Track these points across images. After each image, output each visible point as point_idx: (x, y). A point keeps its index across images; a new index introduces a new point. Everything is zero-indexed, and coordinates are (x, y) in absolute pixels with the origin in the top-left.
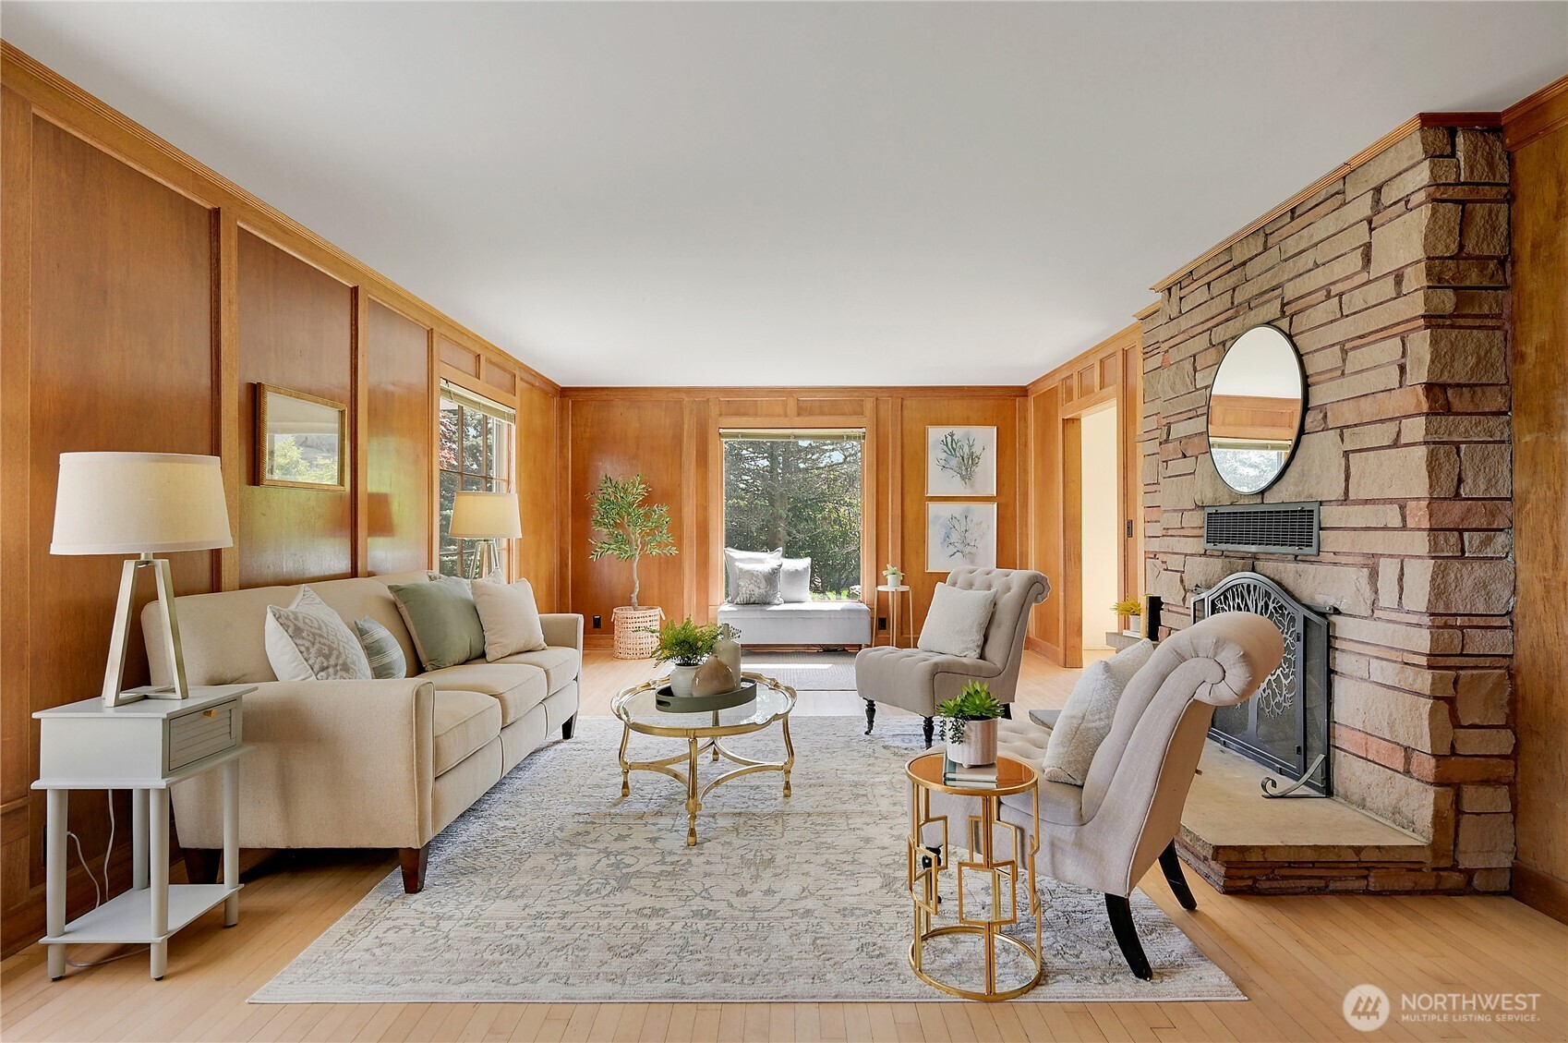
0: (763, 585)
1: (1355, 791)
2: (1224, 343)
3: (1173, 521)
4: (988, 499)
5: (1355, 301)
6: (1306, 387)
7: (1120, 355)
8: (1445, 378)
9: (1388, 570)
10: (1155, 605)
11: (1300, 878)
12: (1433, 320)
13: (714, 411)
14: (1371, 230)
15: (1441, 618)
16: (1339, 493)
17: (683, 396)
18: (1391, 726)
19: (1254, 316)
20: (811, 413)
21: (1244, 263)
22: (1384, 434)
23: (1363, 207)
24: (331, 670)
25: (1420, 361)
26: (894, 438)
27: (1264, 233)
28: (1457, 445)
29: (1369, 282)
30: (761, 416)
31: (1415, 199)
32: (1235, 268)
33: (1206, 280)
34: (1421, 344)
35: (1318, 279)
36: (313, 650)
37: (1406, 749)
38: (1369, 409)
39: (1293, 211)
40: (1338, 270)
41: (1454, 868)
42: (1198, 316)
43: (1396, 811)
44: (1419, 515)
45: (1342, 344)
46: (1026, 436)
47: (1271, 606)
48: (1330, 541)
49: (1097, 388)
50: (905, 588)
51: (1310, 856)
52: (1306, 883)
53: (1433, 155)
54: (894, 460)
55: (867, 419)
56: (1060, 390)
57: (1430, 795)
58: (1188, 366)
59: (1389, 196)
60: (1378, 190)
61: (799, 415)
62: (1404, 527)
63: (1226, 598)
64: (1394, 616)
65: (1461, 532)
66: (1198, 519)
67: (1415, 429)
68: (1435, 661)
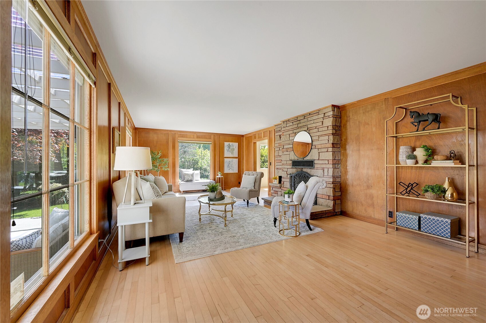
0: (191, 177)
1: (320, 203)
2: (296, 133)
3: (285, 162)
4: (236, 158)
5: (320, 129)
6: (312, 142)
7: (268, 132)
8: (334, 143)
9: (326, 170)
10: (280, 178)
11: (319, 216)
12: (333, 134)
13: (177, 136)
14: (323, 119)
15: (334, 177)
16: (318, 159)
17: (169, 132)
18: (326, 193)
19: (302, 129)
20: (200, 138)
21: (300, 120)
22: (326, 150)
23: (322, 116)
24: (159, 196)
25: (331, 140)
26: (218, 144)
27: (304, 116)
28: (335, 152)
29: (323, 127)
30: (188, 138)
31: (330, 116)
32: (298, 121)
33: (292, 121)
34: (331, 137)
35: (314, 125)
36: (156, 192)
37: (329, 196)
38: (323, 146)
39: (310, 114)
40: (318, 124)
41: (335, 212)
42: (290, 127)
43: (327, 205)
44: (331, 162)
45: (318, 136)
46: (243, 145)
47: (306, 176)
48: (316, 166)
49: (263, 137)
50: (222, 177)
51: (321, 212)
52: (320, 217)
53: (333, 111)
54: (218, 149)
55: (212, 140)
56: (253, 136)
57: (333, 202)
58: (288, 136)
59: (326, 115)
60: (324, 114)
61: (197, 138)
62: (328, 164)
63: (297, 175)
64: (327, 177)
65: (335, 164)
66: (291, 162)
67: (330, 149)
68: (333, 183)
